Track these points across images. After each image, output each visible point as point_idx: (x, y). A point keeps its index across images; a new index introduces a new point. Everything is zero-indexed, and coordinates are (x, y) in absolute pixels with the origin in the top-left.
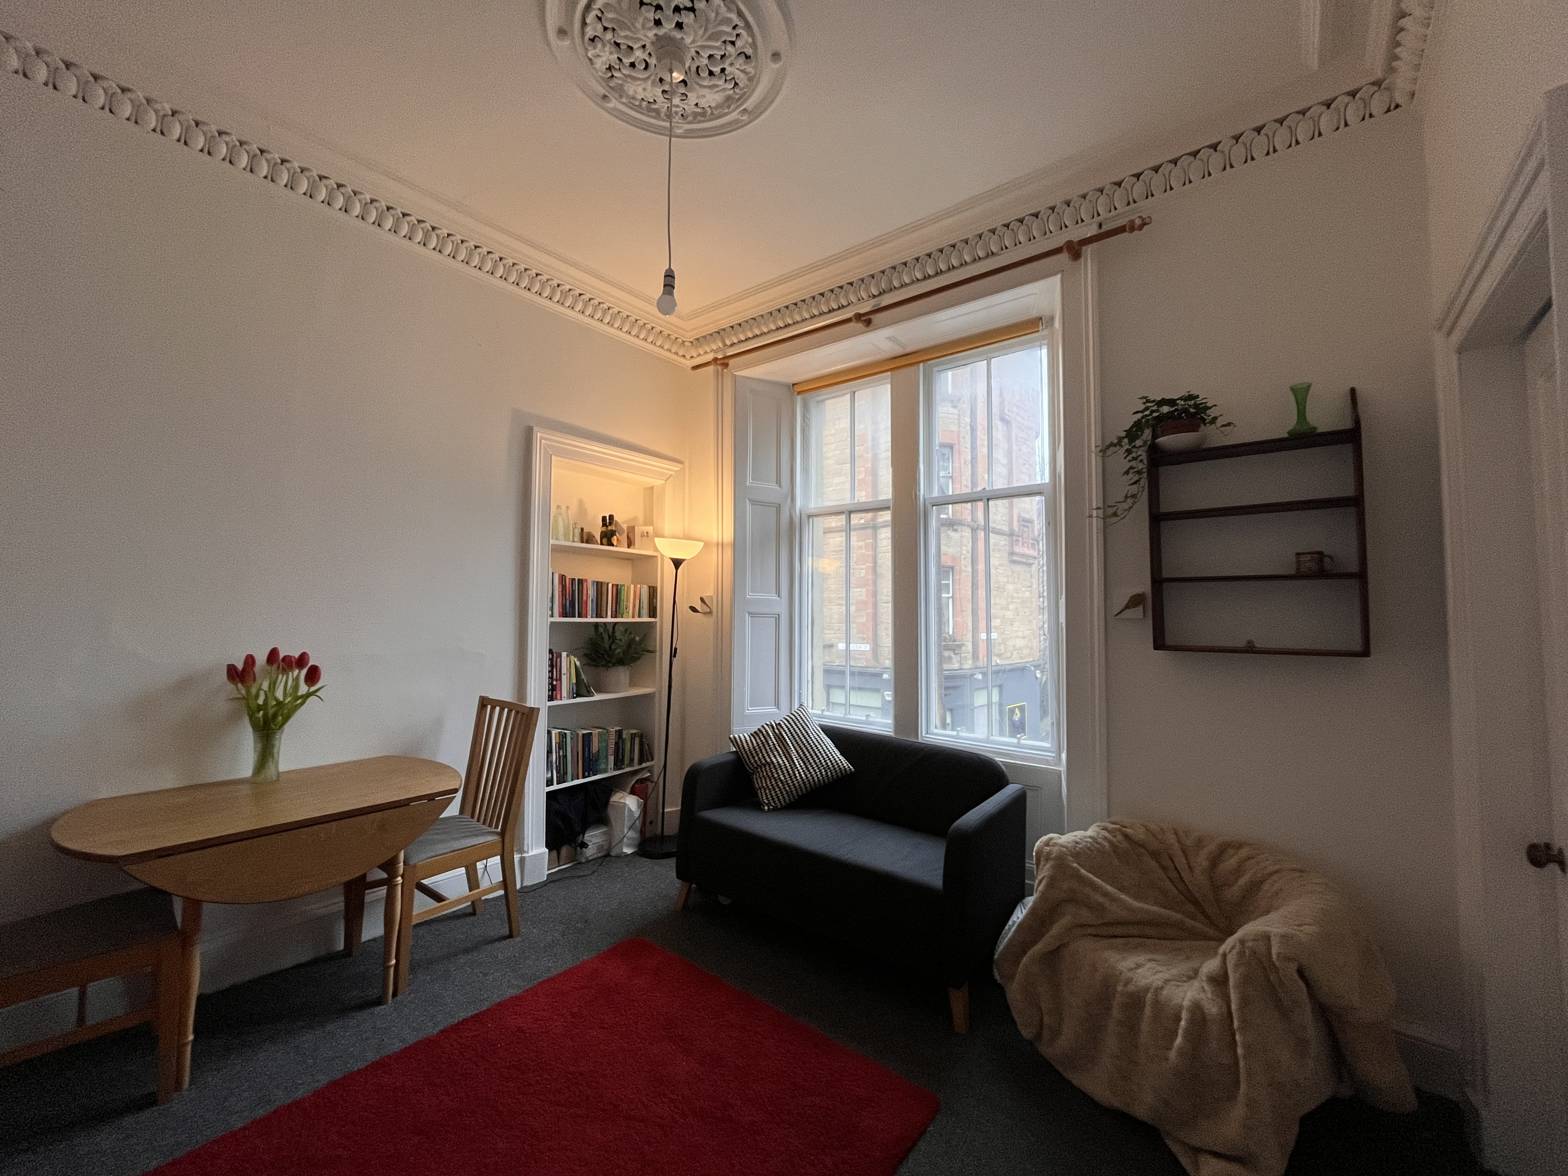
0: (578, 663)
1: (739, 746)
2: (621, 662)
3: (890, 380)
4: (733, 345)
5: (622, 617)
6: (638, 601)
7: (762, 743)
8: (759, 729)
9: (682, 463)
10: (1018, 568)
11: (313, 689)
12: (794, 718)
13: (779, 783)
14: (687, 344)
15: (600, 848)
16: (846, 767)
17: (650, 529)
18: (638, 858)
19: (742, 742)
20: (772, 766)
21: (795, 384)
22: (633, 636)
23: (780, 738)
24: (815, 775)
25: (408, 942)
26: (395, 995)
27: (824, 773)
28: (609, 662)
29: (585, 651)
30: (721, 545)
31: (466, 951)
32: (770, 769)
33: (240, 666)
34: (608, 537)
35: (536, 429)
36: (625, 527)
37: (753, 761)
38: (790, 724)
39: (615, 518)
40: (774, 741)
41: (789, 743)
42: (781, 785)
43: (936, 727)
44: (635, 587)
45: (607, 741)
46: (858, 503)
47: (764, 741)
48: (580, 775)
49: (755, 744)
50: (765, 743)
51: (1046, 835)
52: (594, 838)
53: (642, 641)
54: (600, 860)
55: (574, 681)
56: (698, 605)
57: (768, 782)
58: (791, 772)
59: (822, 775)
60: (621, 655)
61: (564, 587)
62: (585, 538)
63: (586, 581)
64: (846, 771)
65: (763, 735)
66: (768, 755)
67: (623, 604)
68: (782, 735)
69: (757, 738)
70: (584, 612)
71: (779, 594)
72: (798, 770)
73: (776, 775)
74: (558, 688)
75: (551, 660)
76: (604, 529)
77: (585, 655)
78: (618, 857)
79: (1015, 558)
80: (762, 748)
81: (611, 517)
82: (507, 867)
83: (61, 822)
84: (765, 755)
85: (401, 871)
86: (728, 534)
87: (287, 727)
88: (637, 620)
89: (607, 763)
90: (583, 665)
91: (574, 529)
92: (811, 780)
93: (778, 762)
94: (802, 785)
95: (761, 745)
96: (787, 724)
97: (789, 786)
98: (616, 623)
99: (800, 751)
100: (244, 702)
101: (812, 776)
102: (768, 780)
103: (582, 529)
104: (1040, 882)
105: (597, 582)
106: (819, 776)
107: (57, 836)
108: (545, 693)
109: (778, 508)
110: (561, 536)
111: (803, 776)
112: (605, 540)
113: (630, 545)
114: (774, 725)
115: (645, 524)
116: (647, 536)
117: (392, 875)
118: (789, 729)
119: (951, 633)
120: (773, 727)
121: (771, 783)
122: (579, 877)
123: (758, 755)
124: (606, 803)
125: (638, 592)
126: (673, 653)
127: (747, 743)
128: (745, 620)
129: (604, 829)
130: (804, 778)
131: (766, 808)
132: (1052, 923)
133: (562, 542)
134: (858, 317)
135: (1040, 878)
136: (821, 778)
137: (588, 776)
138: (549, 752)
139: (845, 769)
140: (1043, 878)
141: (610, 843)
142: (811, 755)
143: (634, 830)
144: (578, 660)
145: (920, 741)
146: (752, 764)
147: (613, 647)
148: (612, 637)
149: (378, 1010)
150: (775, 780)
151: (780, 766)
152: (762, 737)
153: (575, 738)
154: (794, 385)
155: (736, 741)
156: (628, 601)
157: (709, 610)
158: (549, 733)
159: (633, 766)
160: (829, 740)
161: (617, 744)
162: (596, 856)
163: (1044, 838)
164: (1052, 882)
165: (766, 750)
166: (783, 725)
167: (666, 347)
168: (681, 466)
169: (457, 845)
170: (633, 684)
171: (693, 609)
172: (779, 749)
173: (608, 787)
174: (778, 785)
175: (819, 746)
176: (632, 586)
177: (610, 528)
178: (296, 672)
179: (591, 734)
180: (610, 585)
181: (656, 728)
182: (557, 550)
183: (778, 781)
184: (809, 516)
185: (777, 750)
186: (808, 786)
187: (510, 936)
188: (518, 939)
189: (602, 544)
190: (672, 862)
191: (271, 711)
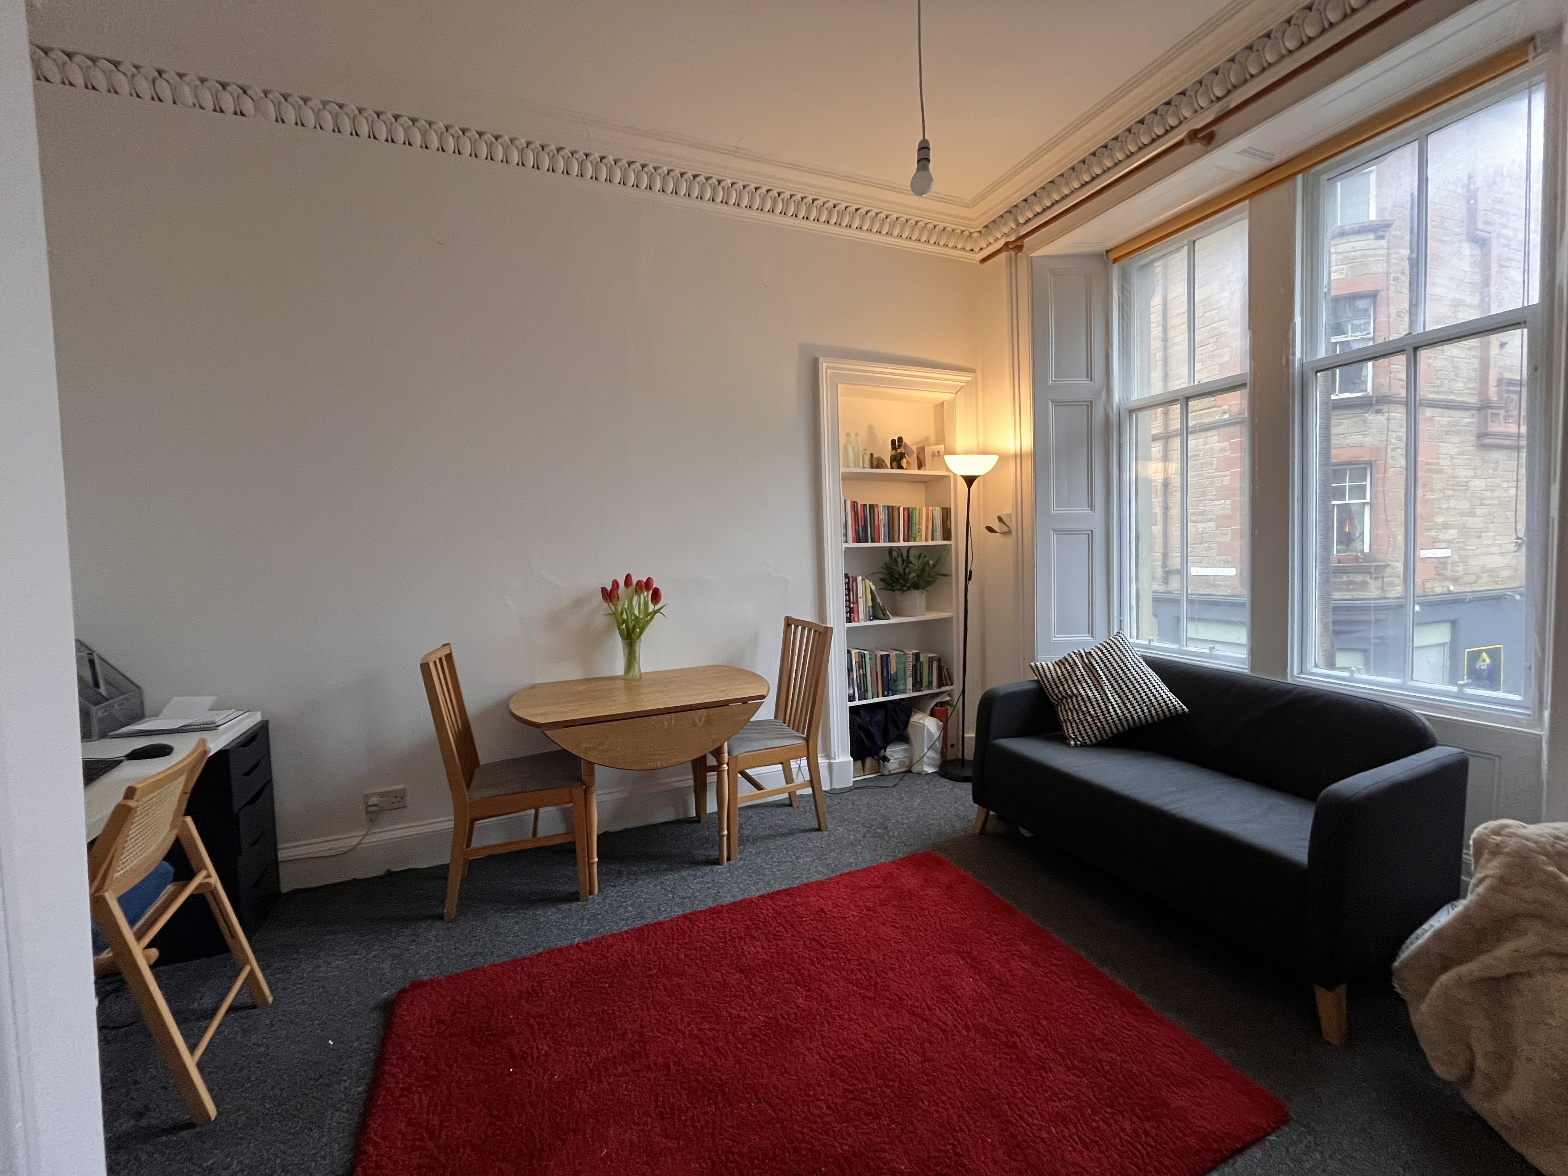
0: (873, 587)
1: (1040, 675)
2: (916, 586)
3: (1247, 213)
4: (1026, 222)
5: (915, 540)
6: (930, 524)
7: (1069, 673)
8: (1065, 658)
9: (972, 371)
10: (1496, 455)
11: (657, 607)
12: (1108, 647)
13: (1088, 717)
14: (975, 235)
15: (901, 764)
16: (1177, 706)
17: (941, 447)
18: (938, 778)
19: (1044, 671)
20: (1079, 698)
21: (1110, 250)
22: (926, 559)
23: (1090, 669)
24: (1134, 713)
25: (736, 820)
26: (729, 859)
27: (1146, 711)
28: (904, 586)
29: (881, 576)
30: (1019, 457)
31: (783, 835)
32: (1077, 701)
33: (609, 588)
34: (897, 460)
35: (821, 360)
36: (914, 448)
37: (1057, 692)
38: (1103, 653)
39: (904, 440)
40: (1082, 670)
41: (1101, 674)
42: (1090, 720)
43: (1316, 666)
44: (927, 509)
45: (905, 663)
46: (1200, 385)
47: (1070, 670)
48: (880, 694)
49: (1060, 674)
50: (1072, 673)
51: (1497, 818)
52: (895, 754)
53: (935, 565)
54: (901, 775)
55: (870, 604)
56: (996, 525)
57: (1075, 716)
58: (1103, 707)
59: (1144, 713)
60: (916, 579)
61: (856, 514)
62: (875, 463)
63: (877, 506)
64: (1177, 711)
65: (1069, 664)
66: (1075, 686)
67: (916, 528)
68: (1092, 665)
69: (1063, 667)
70: (876, 537)
71: (1091, 506)
72: (1112, 705)
73: (1084, 709)
74: (855, 611)
75: (847, 584)
76: (893, 452)
77: (881, 580)
78: (919, 774)
79: (1488, 441)
80: (1068, 678)
81: (900, 439)
82: (813, 768)
83: (515, 697)
84: (1072, 686)
85: (726, 761)
86: (1027, 443)
87: (642, 636)
88: (930, 543)
89: (905, 684)
90: (879, 589)
91: (863, 456)
92: (1130, 718)
93: (1087, 694)
94: (1117, 722)
95: (1067, 675)
96: (1099, 653)
97: (1101, 722)
98: (910, 547)
99: (1115, 684)
100: (614, 617)
101: (1130, 712)
102: (1075, 713)
103: (872, 455)
104: (1481, 881)
105: (888, 507)
106: (1140, 713)
107: (513, 707)
108: (843, 615)
109: (1090, 405)
110: (852, 464)
111: (1119, 711)
112: (895, 464)
113: (920, 466)
114: (1083, 654)
115: (938, 443)
116: (939, 456)
117: (720, 764)
118: (1101, 659)
119: (1367, 549)
120: (1082, 656)
121: (1078, 716)
122: (881, 787)
123: (1063, 685)
124: (906, 723)
125: (930, 514)
126: (969, 576)
127: (1050, 671)
128: (1049, 539)
129: (905, 746)
130: (1120, 714)
131: (1072, 743)
132: (1500, 940)
133: (853, 470)
134: (1193, 135)
135: (1479, 876)
136: (1142, 716)
137: (888, 695)
138: (850, 670)
139: (1176, 708)
140: (1486, 877)
141: (911, 760)
142: (1129, 689)
143: (935, 750)
144: (874, 584)
145: (1290, 681)
146: (1056, 694)
147: (907, 571)
148: (907, 562)
149: (716, 868)
150: (1084, 714)
151: (1090, 699)
152: (1067, 666)
153: (873, 658)
154: (1107, 252)
155: (1038, 669)
156: (920, 523)
157: (1007, 529)
158: (849, 652)
159: (932, 689)
160: (1154, 674)
161: (914, 666)
162: (898, 771)
163: (1492, 824)
164: (1502, 884)
165: (1073, 681)
166: (1094, 654)
167: (950, 245)
168: (972, 375)
169: (770, 744)
170: (929, 608)
171: (990, 529)
172: (1088, 680)
173: (908, 707)
174: (1086, 720)
175: (1140, 680)
176: (924, 509)
177: (899, 451)
178: (645, 594)
179: (888, 655)
180: (901, 510)
181: (955, 654)
182: (849, 478)
183: (1087, 715)
184: (1131, 411)
185: (1086, 682)
186: (1125, 723)
187: (819, 829)
188: (826, 833)
189: (892, 468)
190: (968, 786)
191: (631, 625)
